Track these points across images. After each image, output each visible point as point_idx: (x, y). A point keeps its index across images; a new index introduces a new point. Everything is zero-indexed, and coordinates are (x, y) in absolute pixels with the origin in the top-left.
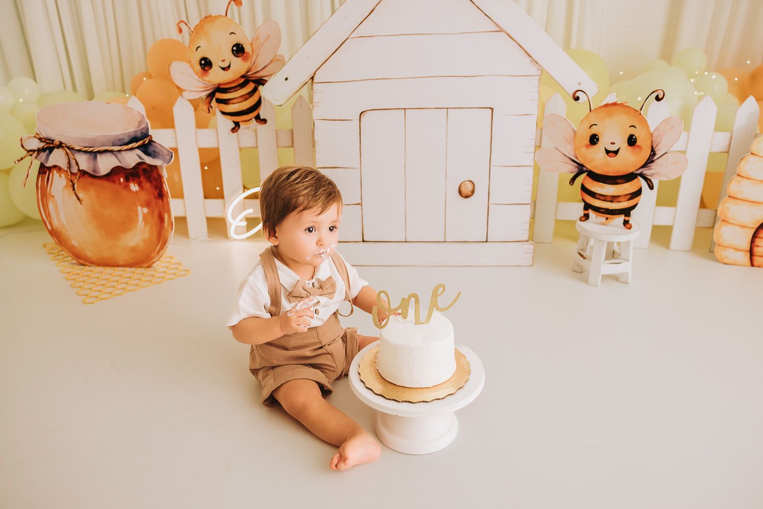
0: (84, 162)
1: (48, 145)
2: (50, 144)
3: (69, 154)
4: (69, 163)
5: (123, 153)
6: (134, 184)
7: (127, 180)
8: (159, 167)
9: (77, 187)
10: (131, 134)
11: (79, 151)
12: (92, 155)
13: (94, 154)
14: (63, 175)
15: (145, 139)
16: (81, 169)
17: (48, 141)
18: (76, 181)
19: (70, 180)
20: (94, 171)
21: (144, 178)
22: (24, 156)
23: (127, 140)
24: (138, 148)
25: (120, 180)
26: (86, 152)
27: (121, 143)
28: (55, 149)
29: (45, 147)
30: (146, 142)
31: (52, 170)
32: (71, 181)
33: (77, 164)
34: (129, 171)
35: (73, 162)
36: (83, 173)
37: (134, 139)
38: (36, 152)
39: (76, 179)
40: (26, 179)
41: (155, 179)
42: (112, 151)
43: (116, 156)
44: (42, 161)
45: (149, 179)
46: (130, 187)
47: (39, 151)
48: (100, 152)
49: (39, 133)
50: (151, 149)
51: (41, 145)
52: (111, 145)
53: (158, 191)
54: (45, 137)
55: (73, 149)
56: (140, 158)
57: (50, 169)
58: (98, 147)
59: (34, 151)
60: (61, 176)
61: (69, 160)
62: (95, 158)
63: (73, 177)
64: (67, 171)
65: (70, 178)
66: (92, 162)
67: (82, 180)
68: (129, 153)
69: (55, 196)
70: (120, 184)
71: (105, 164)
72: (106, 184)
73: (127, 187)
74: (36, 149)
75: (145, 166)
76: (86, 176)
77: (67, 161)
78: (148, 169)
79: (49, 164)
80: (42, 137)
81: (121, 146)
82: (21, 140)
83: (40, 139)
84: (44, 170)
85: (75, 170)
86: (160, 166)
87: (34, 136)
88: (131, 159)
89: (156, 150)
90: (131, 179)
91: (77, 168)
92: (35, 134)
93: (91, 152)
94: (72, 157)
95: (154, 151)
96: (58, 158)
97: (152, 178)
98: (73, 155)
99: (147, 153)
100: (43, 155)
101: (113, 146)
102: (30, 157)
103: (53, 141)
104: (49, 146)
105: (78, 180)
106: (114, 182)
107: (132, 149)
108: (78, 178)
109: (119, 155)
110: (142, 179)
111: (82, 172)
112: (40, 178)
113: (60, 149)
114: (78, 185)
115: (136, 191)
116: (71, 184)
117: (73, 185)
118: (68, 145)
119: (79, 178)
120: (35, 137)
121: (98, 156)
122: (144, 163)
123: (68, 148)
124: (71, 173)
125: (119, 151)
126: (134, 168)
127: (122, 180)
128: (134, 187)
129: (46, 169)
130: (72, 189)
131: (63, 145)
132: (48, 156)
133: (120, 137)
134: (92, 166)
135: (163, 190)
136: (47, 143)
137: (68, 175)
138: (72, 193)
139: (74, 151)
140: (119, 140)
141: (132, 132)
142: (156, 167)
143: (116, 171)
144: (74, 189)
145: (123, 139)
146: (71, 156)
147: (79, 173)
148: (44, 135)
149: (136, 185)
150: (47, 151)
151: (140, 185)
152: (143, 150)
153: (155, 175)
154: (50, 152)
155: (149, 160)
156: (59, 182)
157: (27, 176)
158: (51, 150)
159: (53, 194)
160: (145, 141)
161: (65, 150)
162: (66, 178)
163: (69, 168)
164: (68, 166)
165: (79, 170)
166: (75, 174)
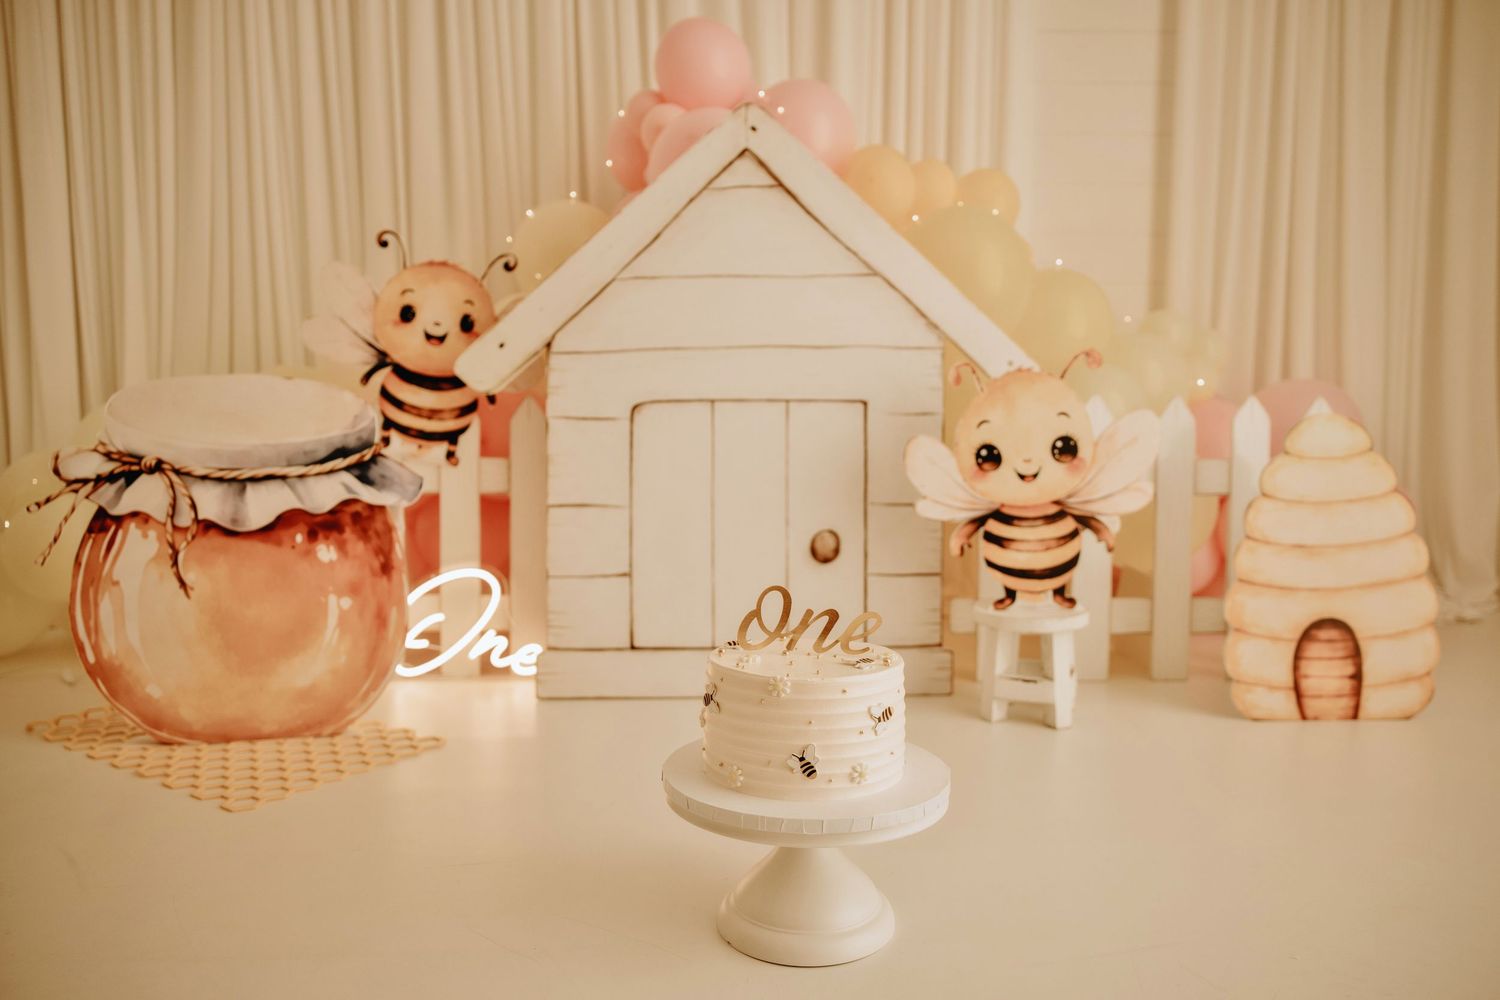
0: (212, 503)
1: (126, 468)
2: (132, 464)
3: (176, 486)
4: (174, 506)
5: (311, 481)
6: (328, 547)
7: (312, 536)
8: (389, 509)
9: (185, 560)
10: (334, 442)
11: (204, 478)
12: (236, 486)
13: (241, 484)
14: (152, 534)
15: (365, 452)
16: (201, 517)
17: (126, 459)
18: (184, 544)
19: (168, 543)
20: (234, 521)
21: (354, 532)
22: (53, 492)
23: (322, 454)
24: (348, 469)
25: (294, 540)
26: (220, 480)
27: (309, 461)
28: (144, 478)
29: (116, 472)
30: (367, 458)
31: (125, 524)
32: (172, 546)
33: (194, 506)
34: (318, 519)
35: (184, 504)
36: (207, 526)
37: (342, 452)
38: (91, 484)
39: (186, 539)
40: (50, 546)
41: (378, 534)
42: (284, 478)
43: (292, 488)
44: (103, 504)
45: (364, 534)
46: (315, 553)
47: (99, 480)
48: (254, 480)
49: (106, 441)
50: (374, 472)
51: (107, 467)
52: (285, 463)
53: (382, 559)
54: (121, 449)
55: (188, 474)
56: (349, 489)
57: (119, 520)
58: (253, 469)
59: (85, 481)
60: (145, 536)
61: (175, 499)
62: (243, 489)
63: (178, 537)
64: (165, 525)
65: (170, 539)
66: (231, 502)
67: (200, 542)
68: (325, 479)
69: (122, 584)
70: (293, 547)
71: (262, 506)
72: (258, 547)
73: (309, 553)
74: (93, 476)
75: (358, 508)
76: (212, 533)
77: (168, 500)
78: (365, 513)
79: (116, 511)
80: (113, 449)
81: (307, 465)
82: (57, 458)
83: (108, 456)
84: (102, 522)
85: (185, 518)
86: (392, 507)
87: (93, 447)
88: (326, 492)
89: (387, 474)
90: (321, 536)
91: (193, 515)
92: (96, 442)
93: (233, 480)
94: (184, 491)
95: (383, 477)
96: (148, 495)
97: (371, 533)
98: (186, 488)
99: (365, 480)
100: (108, 491)
101: (290, 465)
102: (73, 495)
103: (140, 458)
104: (129, 469)
105: (188, 543)
106: (279, 543)
107: (331, 472)
108: (189, 537)
109: (300, 485)
110: (349, 534)
111: (201, 526)
112: (91, 542)
113: (157, 476)
114: (185, 556)
115: (331, 562)
116: (170, 551)
117: (175, 555)
118: (177, 467)
119: (193, 537)
120: (95, 450)
121: (250, 488)
122: (355, 501)
123: (177, 472)
124: (175, 527)
125: (301, 477)
126: (332, 512)
127: (299, 538)
128: (326, 552)
129: (109, 521)
130: (171, 563)
131: (165, 466)
132: (120, 492)
133: (308, 448)
134: (229, 510)
135: (393, 557)
136: (124, 463)
137: (166, 531)
138: (170, 572)
139: (193, 479)
140: (306, 453)
141: (338, 437)
142: (382, 508)
143: (286, 520)
144: (175, 563)
145: (315, 452)
146: (181, 490)
147: (194, 528)
148: (118, 444)
149: (332, 548)
150: (122, 481)
151: (341, 547)
152: (357, 472)
153: (378, 525)
154: (129, 483)
155: (368, 495)
156: (137, 549)
157: (55, 540)
158: (130, 478)
159: (115, 577)
160: (363, 456)
161: (168, 477)
162: (159, 539)
163: (172, 517)
164: (171, 513)
165: (196, 520)
166: (186, 529)
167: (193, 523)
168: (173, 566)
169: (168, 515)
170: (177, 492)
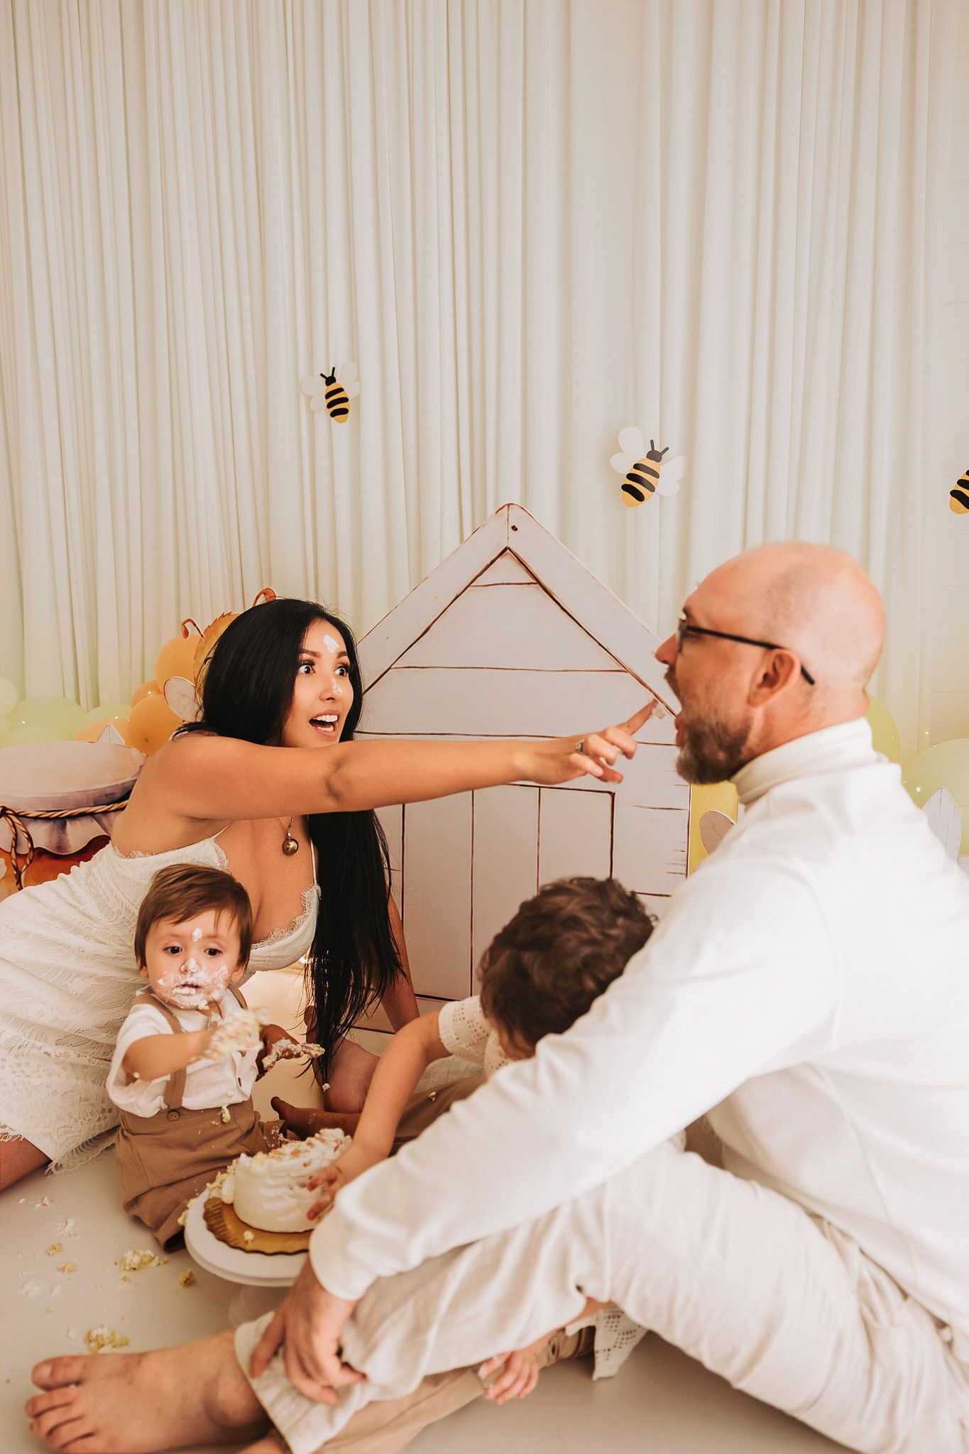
0: (42, 836)
3: (17, 826)
4: (16, 839)
5: (112, 815)
9: (25, 877)
10: (126, 785)
11: (36, 818)
12: (58, 822)
13: (63, 821)
16: (35, 846)
18: (25, 867)
19: (14, 866)
20: (59, 848)
23: (119, 795)
26: (48, 819)
27: (110, 800)
32: (16, 868)
33: (30, 839)
35: (23, 837)
36: (39, 853)
39: (26, 863)
42: (92, 814)
43: (97, 823)
48: (73, 817)
52: (92, 803)
55: (25, 816)
58: (70, 809)
61: (16, 834)
62: (64, 826)
63: (20, 862)
64: (10, 853)
65: (14, 864)
66: (56, 835)
67: (37, 864)
71: (79, 835)
76: (44, 857)
77: (11, 836)
81: (108, 805)
85: (24, 849)
91: (29, 845)
93: (57, 818)
98: (25, 827)
101: (96, 805)
105: (28, 866)
108: (28, 863)
109: (104, 820)
111: (36, 852)
113: (3, 818)
114: (25, 875)
116: (15, 873)
117: (19, 874)
118: (17, 811)
119: (31, 861)
121: (69, 824)
123: (17, 815)
124: (16, 854)
125: (105, 813)
130: (16, 881)
131: (9, 811)
133: (108, 791)
134: (55, 839)
137: (12, 858)
139: (28, 820)
140: (106, 795)
141: (129, 782)
143: (95, 845)
144: (19, 881)
145: (113, 794)
146: (21, 828)
147: (31, 854)
161: (10, 818)
162: (7, 864)
163: (15, 848)
164: (14, 845)
165: (32, 848)
166: (27, 855)
167: (30, 851)
168: (17, 884)
169: (12, 846)
170: (19, 832)
